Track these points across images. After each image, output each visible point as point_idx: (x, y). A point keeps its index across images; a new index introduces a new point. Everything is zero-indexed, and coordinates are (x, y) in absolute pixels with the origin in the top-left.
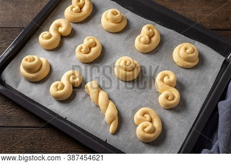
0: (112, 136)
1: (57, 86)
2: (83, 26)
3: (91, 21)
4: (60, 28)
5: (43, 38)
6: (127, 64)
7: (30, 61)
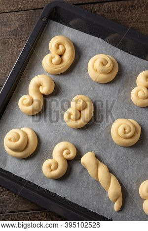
0: (118, 214)
1: (50, 166)
2: (66, 77)
3: (76, 70)
4: (41, 88)
5: (23, 105)
6: (127, 131)
7: (15, 141)
